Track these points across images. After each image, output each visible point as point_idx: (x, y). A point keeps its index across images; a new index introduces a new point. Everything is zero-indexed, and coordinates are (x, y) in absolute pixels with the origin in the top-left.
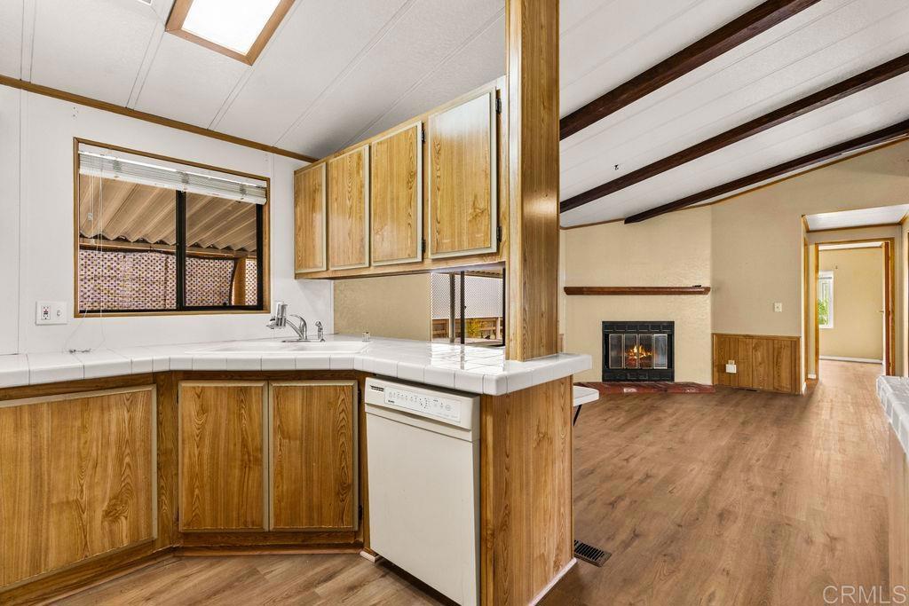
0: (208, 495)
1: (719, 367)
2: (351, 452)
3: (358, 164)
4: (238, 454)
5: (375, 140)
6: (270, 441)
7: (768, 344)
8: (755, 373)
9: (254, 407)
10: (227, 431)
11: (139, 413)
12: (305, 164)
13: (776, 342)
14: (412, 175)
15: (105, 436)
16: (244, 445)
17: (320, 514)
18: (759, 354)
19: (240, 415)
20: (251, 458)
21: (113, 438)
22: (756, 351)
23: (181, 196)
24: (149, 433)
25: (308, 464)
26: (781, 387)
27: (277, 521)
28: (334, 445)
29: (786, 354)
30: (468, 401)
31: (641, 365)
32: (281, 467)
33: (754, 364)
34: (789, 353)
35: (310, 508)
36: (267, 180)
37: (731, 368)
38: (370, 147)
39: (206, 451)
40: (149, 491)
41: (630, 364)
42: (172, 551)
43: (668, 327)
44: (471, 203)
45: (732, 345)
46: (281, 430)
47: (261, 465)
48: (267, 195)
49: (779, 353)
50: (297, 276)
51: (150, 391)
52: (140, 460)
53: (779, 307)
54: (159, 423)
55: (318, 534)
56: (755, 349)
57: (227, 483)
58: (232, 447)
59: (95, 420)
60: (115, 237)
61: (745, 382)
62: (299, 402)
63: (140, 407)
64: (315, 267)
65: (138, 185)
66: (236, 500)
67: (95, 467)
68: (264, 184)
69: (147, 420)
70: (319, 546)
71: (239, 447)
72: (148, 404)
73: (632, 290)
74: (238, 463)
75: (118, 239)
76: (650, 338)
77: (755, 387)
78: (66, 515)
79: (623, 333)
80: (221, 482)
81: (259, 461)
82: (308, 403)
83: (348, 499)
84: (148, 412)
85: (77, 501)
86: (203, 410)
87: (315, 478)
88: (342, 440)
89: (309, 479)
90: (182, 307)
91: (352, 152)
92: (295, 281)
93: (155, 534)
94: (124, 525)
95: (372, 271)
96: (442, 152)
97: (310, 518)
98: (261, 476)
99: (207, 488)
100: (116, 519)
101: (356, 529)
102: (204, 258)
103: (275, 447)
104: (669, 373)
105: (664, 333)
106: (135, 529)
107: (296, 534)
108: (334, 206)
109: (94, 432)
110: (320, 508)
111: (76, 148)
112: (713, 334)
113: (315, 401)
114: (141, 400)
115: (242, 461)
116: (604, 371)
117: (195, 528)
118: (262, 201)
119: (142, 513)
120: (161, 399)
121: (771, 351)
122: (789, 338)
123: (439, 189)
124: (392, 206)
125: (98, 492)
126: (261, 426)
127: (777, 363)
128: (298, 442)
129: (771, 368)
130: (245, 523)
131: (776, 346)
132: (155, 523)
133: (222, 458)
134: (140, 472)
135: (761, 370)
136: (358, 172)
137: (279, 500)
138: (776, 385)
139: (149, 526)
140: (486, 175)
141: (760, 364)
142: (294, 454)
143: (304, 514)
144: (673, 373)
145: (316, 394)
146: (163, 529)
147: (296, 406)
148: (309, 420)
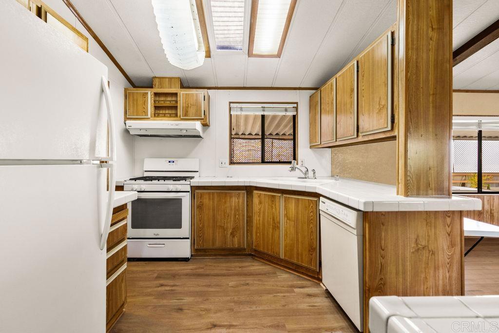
0: (261, 236)
2: (315, 232)
3: (331, 89)
4: (272, 223)
5: (337, 75)
6: (283, 220)
9: (277, 205)
10: (268, 212)
11: (241, 200)
12: (314, 91)
14: (352, 90)
15: (231, 206)
16: (273, 220)
17: (302, 258)
19: (272, 207)
20: (276, 226)
21: (233, 208)
23: (263, 117)
24: (244, 208)
25: (297, 233)
27: (285, 255)
28: (308, 228)
30: (355, 213)
32: (287, 232)
35: (298, 254)
36: (297, 103)
38: (336, 79)
39: (261, 219)
40: (244, 229)
42: (250, 255)
44: (378, 102)
46: (286, 215)
47: (279, 229)
48: (297, 111)
50: (311, 147)
51: (244, 193)
52: (241, 218)
54: (247, 205)
55: (302, 267)
57: (267, 233)
58: (269, 219)
59: (228, 200)
60: (255, 134)
62: (293, 204)
63: (241, 198)
64: (316, 142)
65: (246, 115)
66: (270, 241)
67: (228, 217)
68: (295, 105)
69: (243, 203)
70: (302, 273)
71: (272, 220)
72: (244, 197)
74: (271, 226)
75: (256, 134)
78: (220, 230)
80: (266, 233)
81: (278, 228)
82: (297, 206)
83: (314, 255)
84: (244, 200)
85: (223, 226)
86: (260, 203)
87: (300, 241)
88: (311, 225)
89: (298, 240)
90: (263, 162)
91: (329, 83)
92: (310, 150)
93: (246, 247)
94: (236, 239)
95: (337, 143)
96: (365, 75)
97: (298, 258)
98: (280, 234)
99: (261, 233)
100: (234, 237)
101: (318, 271)
102: (286, 140)
103: (284, 223)
106: (239, 243)
107: (293, 264)
108: (323, 111)
109: (228, 204)
110: (302, 255)
111: (230, 105)
113: (300, 205)
114: (241, 195)
115: (273, 226)
117: (257, 249)
118: (295, 113)
119: (242, 237)
120: (248, 196)
123: (363, 97)
124: (344, 109)
125: (229, 225)
126: (279, 213)
128: (293, 223)
130: (274, 252)
132: (246, 242)
133: (266, 224)
134: (241, 222)
136: (331, 93)
137: (286, 246)
139: (244, 243)
140: (385, 84)
142: (291, 228)
143: (295, 256)
145: (300, 202)
146: (248, 245)
147: (292, 206)
148: (297, 213)
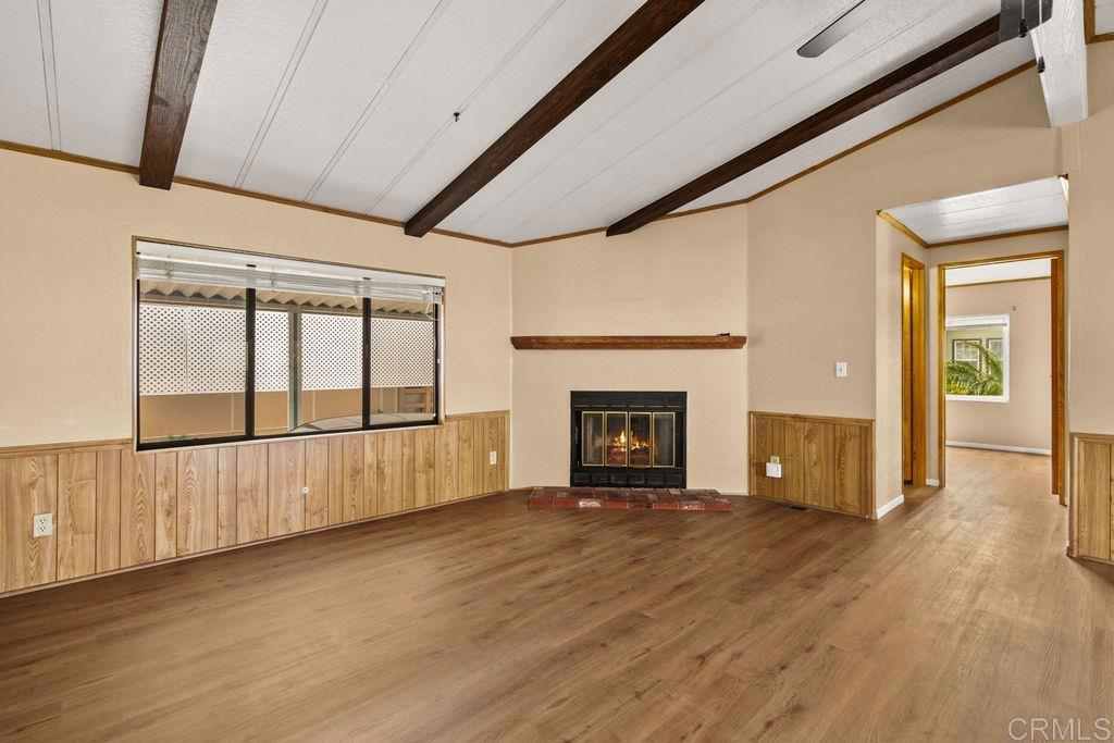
1: (757, 468)
7: (826, 429)
8: (808, 477)
13: (838, 428)
18: (814, 447)
22: (810, 442)
26: (845, 503)
29: (852, 447)
31: (633, 461)
33: (807, 464)
34: (857, 446)
37: (774, 470)
41: (614, 461)
43: (677, 401)
45: (776, 431)
49: (843, 446)
53: (842, 369)
56: (808, 438)
61: (794, 495)
73: (609, 341)
76: (647, 418)
77: (809, 501)
79: (605, 409)
104: (677, 475)
105: (670, 410)
112: (750, 413)
116: (573, 470)
121: (831, 445)
122: (858, 421)
127: (839, 464)
129: (831, 471)
131: (838, 434)
135: (817, 473)
138: (838, 500)
141: (815, 464)
144: (684, 474)
